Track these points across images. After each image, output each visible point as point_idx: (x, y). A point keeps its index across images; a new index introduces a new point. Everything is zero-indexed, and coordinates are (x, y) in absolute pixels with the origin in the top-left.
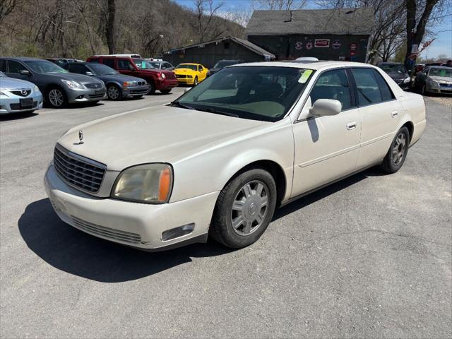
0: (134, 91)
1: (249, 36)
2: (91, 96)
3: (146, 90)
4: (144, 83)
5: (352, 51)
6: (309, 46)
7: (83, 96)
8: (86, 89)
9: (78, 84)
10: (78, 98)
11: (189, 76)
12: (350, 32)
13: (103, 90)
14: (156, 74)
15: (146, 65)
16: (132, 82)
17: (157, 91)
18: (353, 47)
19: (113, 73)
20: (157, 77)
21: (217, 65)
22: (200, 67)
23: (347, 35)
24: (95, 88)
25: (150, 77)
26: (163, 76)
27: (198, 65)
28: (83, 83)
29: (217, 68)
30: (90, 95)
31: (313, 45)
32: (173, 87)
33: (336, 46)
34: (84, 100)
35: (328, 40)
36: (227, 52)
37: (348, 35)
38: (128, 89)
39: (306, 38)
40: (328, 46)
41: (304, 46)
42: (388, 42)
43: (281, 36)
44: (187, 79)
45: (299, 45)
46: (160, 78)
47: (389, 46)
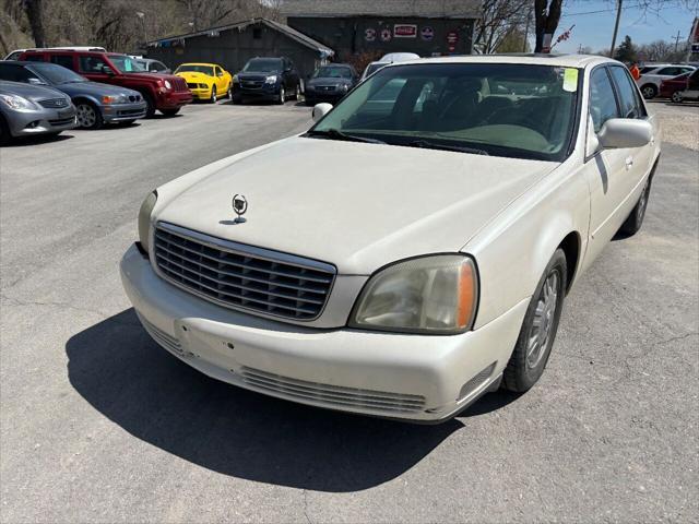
0: (124, 112)
1: (289, 19)
2: (52, 122)
3: (142, 110)
4: (138, 98)
5: (451, 44)
6: (386, 35)
7: (36, 123)
8: (42, 110)
9: (24, 101)
10: (29, 126)
11: (201, 86)
12: (447, 14)
13: (71, 111)
14: (154, 82)
15: (133, 66)
16: (117, 96)
17: (157, 112)
18: (452, 39)
19: (78, 81)
20: (157, 86)
21: (247, 66)
22: (218, 70)
23: (442, 19)
24: (58, 107)
25: (145, 87)
26: (168, 85)
27: (214, 66)
28: (34, 99)
29: (248, 70)
30: (50, 121)
31: (392, 35)
32: (184, 104)
33: (427, 37)
34: (40, 129)
35: (415, 26)
36: (258, 44)
37: (444, 20)
38: (113, 109)
39: (380, 23)
40: (414, 36)
41: (377, 35)
42: (488, 30)
43: (342, 19)
44: (199, 89)
45: (369, 34)
46: (162, 89)
47: (491, 37)
